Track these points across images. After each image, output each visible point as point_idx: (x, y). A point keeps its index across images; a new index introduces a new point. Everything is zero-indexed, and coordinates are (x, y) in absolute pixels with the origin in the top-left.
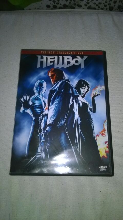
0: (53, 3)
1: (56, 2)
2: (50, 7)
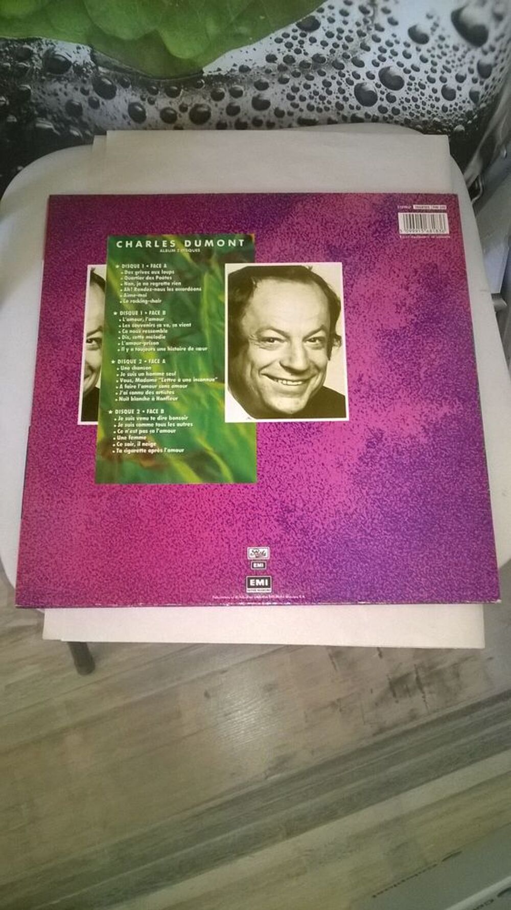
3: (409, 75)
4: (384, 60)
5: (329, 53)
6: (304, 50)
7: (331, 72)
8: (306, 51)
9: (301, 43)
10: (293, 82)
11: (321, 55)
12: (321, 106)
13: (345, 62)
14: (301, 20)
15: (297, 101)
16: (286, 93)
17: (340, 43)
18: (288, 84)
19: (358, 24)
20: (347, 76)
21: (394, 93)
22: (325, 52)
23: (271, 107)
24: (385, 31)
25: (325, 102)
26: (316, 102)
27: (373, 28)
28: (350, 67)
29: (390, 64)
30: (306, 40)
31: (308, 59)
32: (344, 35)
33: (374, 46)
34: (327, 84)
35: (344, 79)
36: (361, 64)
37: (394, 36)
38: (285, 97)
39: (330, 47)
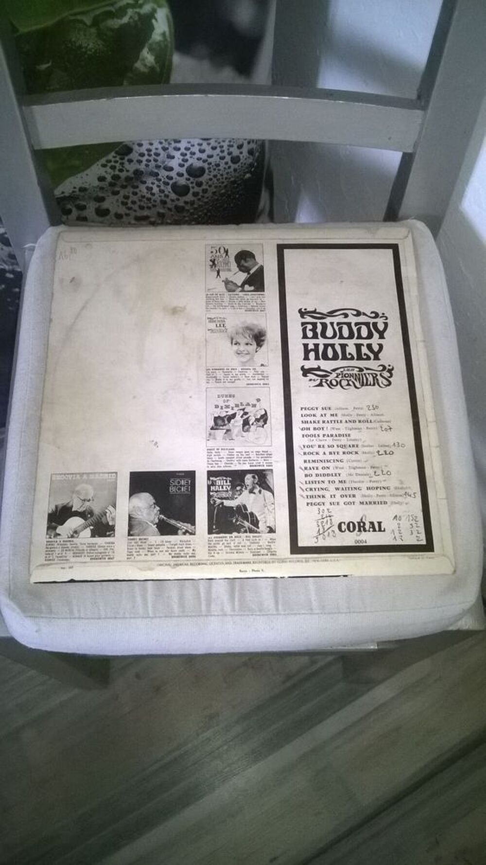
0: (112, 171)
1: (118, 168)
2: (106, 180)
3: (207, 163)
4: (187, 161)
5: (145, 167)
6: (126, 169)
7: (150, 180)
8: (128, 169)
9: (122, 164)
10: (123, 192)
11: (140, 169)
12: (150, 205)
13: (159, 170)
14: (117, 149)
15: (130, 205)
16: (120, 201)
17: (151, 158)
18: (119, 195)
19: (161, 143)
20: (162, 180)
21: (200, 179)
22: (142, 167)
23: (111, 214)
24: (182, 142)
25: (152, 201)
26: (145, 203)
27: (173, 143)
28: (163, 174)
29: (193, 161)
30: (125, 161)
31: (130, 174)
32: (152, 153)
33: (177, 154)
34: (149, 189)
35: (161, 182)
36: (171, 169)
37: (189, 142)
38: (120, 205)
39: (144, 162)
